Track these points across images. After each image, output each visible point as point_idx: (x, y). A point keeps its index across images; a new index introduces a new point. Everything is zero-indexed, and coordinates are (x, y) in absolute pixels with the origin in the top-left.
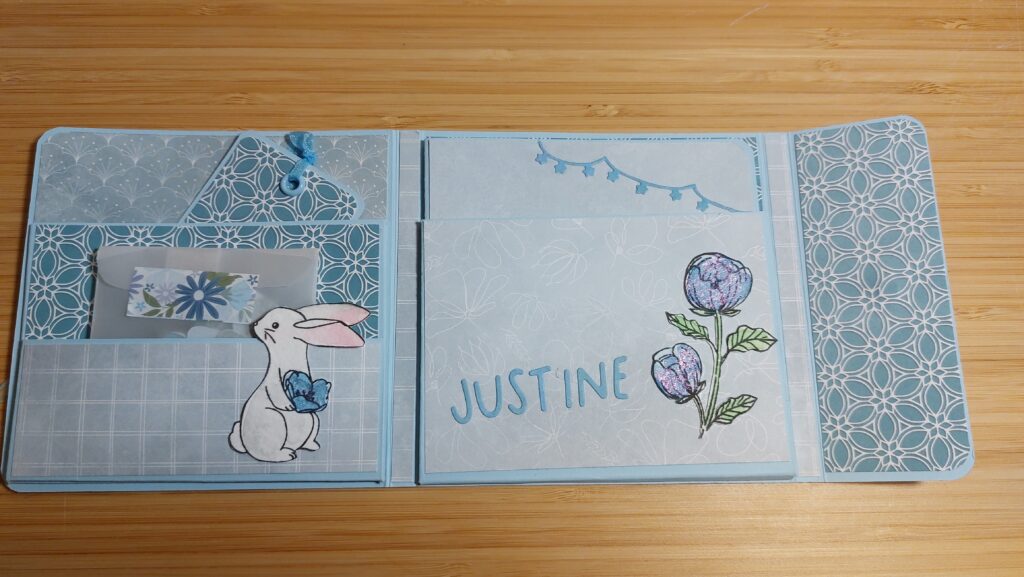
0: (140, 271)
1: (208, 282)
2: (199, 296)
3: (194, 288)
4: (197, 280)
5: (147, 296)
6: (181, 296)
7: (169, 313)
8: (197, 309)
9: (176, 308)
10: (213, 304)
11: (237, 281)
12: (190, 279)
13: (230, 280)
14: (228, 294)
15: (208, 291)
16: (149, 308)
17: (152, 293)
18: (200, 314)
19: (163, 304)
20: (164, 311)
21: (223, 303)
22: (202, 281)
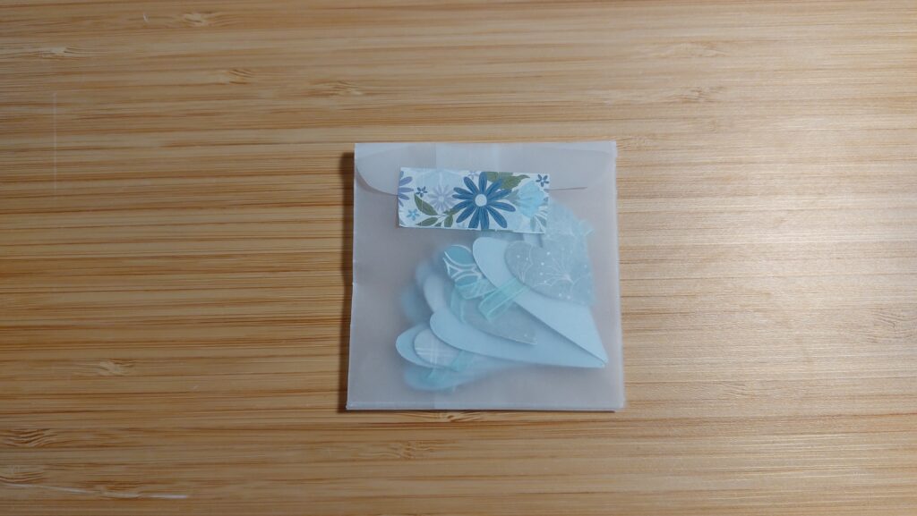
0: (407, 172)
1: (489, 184)
2: (481, 200)
3: (475, 191)
4: (476, 182)
5: (418, 202)
6: (459, 201)
7: (449, 222)
8: (481, 216)
9: (456, 216)
10: (501, 212)
11: (523, 182)
12: (468, 181)
13: (515, 181)
14: (514, 198)
15: (490, 194)
16: (423, 217)
17: (426, 199)
18: (486, 224)
19: (439, 212)
20: (441, 219)
21: (511, 209)
22: (483, 183)
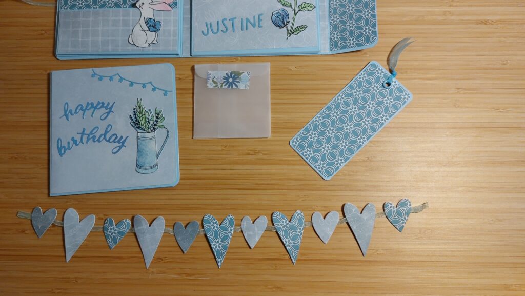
0: (210, 72)
1: (233, 75)
2: (231, 80)
3: (229, 78)
4: (229, 74)
5: (213, 81)
6: (224, 80)
7: (221, 86)
8: (231, 84)
9: (223, 85)
10: (236, 83)
11: (243, 74)
12: (227, 74)
13: (241, 74)
14: (240, 79)
15: (233, 78)
16: (214, 85)
17: (215, 80)
18: (232, 87)
19: (219, 83)
20: (219, 85)
21: (239, 82)
22: (231, 75)
